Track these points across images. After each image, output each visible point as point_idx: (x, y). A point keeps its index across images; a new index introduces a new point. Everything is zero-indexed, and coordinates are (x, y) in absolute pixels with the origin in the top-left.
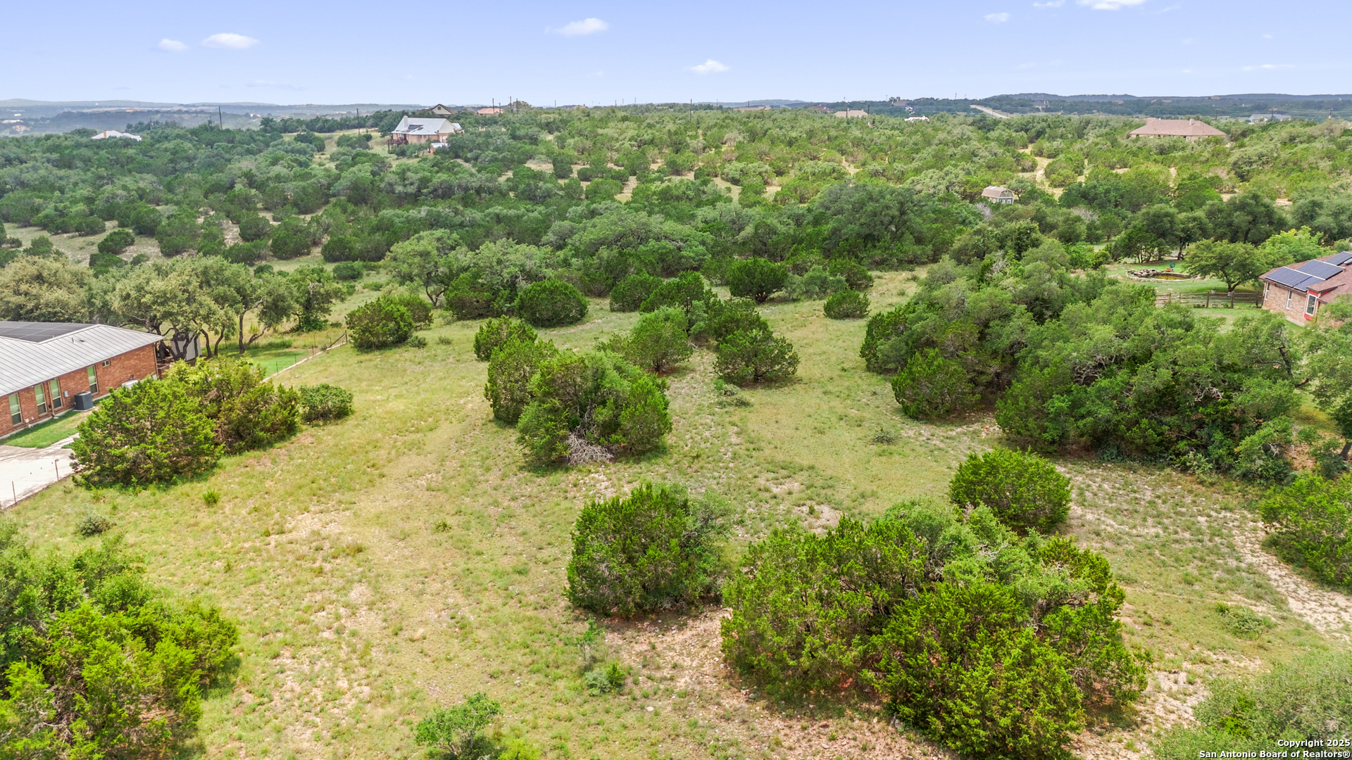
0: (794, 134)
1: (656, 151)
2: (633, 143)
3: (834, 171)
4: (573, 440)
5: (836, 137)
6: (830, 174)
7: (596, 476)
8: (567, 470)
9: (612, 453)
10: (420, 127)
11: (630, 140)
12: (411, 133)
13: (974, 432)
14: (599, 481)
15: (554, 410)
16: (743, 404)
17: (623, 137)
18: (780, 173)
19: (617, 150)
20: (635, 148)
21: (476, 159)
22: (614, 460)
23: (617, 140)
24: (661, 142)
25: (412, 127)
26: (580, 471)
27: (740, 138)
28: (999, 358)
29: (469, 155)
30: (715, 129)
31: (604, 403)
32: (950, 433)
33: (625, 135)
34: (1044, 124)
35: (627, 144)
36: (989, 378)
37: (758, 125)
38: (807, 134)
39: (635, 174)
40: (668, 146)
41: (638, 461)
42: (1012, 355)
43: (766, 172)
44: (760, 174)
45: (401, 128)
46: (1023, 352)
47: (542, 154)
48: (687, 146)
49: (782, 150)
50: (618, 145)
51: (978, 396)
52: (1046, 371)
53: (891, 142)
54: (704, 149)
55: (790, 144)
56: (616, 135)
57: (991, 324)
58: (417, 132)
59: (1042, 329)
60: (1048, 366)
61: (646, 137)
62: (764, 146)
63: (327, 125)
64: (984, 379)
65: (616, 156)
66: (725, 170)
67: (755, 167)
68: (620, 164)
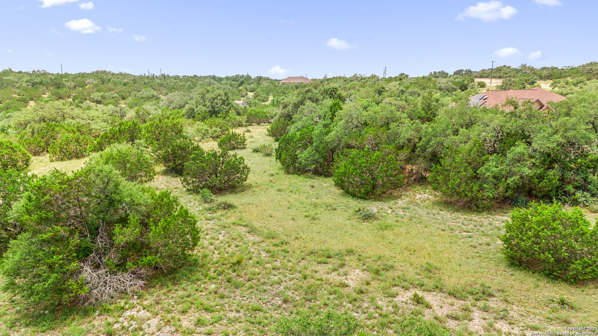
0: (126, 81)
1: (45, 88)
2: (28, 84)
3: (154, 97)
4: (87, 273)
5: (149, 83)
6: (152, 98)
7: (134, 313)
8: (86, 313)
9: (142, 279)
11: (26, 82)
14: (143, 320)
15: (56, 240)
16: (228, 206)
17: (21, 80)
18: (124, 97)
19: (18, 88)
20: (30, 86)
22: (147, 287)
23: (17, 82)
24: (47, 83)
26: (107, 311)
27: (96, 82)
30: (79, 78)
31: (124, 221)
34: (243, 79)
35: (24, 84)
37: (104, 76)
38: (132, 81)
39: (32, 100)
40: (52, 85)
41: (175, 282)
43: (116, 97)
44: (112, 98)
48: (65, 86)
49: (121, 88)
50: (18, 85)
54: (75, 87)
55: (125, 85)
56: (16, 80)
61: (36, 81)
62: (110, 85)
65: (17, 91)
66: (92, 97)
67: (110, 94)
68: (21, 94)
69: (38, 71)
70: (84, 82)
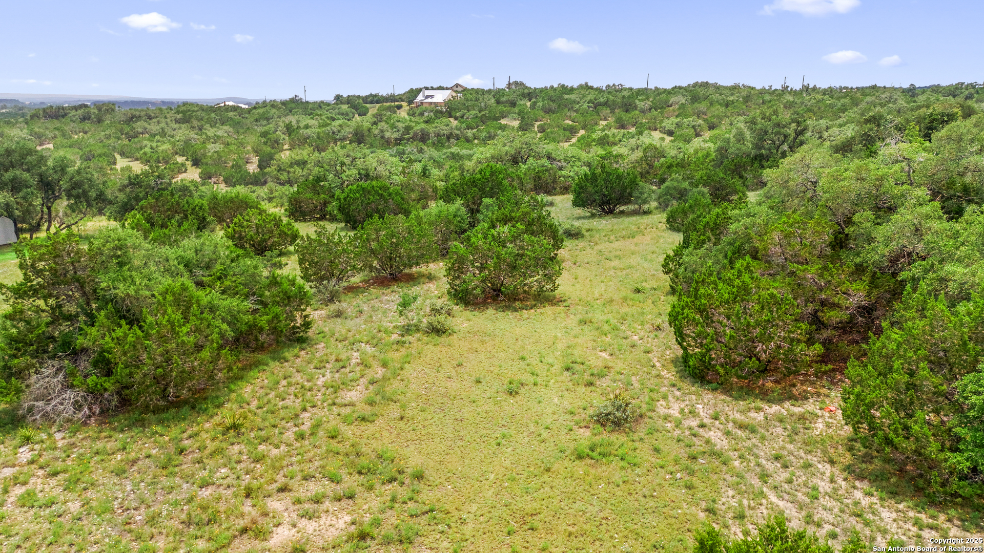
0: (732, 99)
1: (608, 111)
2: (590, 105)
10: (432, 97)
11: (588, 103)
12: (426, 101)
13: (802, 418)
17: (583, 100)
18: (712, 127)
19: (576, 111)
20: (591, 109)
21: (462, 117)
23: (578, 103)
24: (615, 104)
25: (427, 97)
27: (684, 101)
28: (866, 278)
29: (458, 114)
30: (664, 95)
32: (753, 414)
33: (585, 99)
35: (585, 106)
36: (843, 316)
37: (701, 92)
38: (744, 98)
39: (585, 128)
40: (620, 107)
42: (894, 275)
43: (699, 126)
44: (693, 127)
45: (420, 98)
46: (916, 270)
47: (515, 113)
48: (636, 108)
49: (718, 110)
50: (577, 106)
51: (818, 348)
52: (962, 308)
53: (821, 105)
54: (650, 109)
55: (727, 106)
56: (578, 99)
57: (856, 218)
58: (429, 100)
59: (957, 227)
60: (968, 298)
61: (602, 100)
62: (702, 106)
63: (375, 99)
64: (833, 316)
65: (574, 115)
66: (663, 125)
67: (689, 121)
68: (576, 120)
69: (614, 85)
70: (666, 102)
